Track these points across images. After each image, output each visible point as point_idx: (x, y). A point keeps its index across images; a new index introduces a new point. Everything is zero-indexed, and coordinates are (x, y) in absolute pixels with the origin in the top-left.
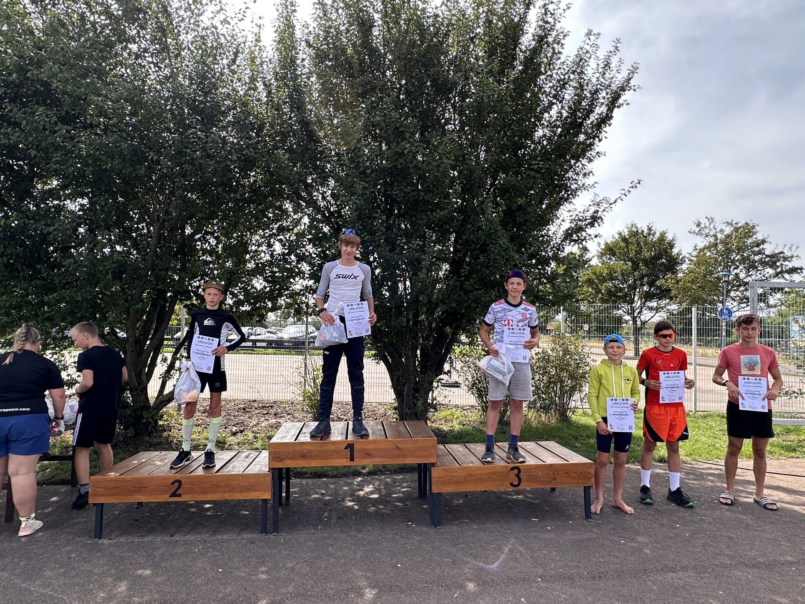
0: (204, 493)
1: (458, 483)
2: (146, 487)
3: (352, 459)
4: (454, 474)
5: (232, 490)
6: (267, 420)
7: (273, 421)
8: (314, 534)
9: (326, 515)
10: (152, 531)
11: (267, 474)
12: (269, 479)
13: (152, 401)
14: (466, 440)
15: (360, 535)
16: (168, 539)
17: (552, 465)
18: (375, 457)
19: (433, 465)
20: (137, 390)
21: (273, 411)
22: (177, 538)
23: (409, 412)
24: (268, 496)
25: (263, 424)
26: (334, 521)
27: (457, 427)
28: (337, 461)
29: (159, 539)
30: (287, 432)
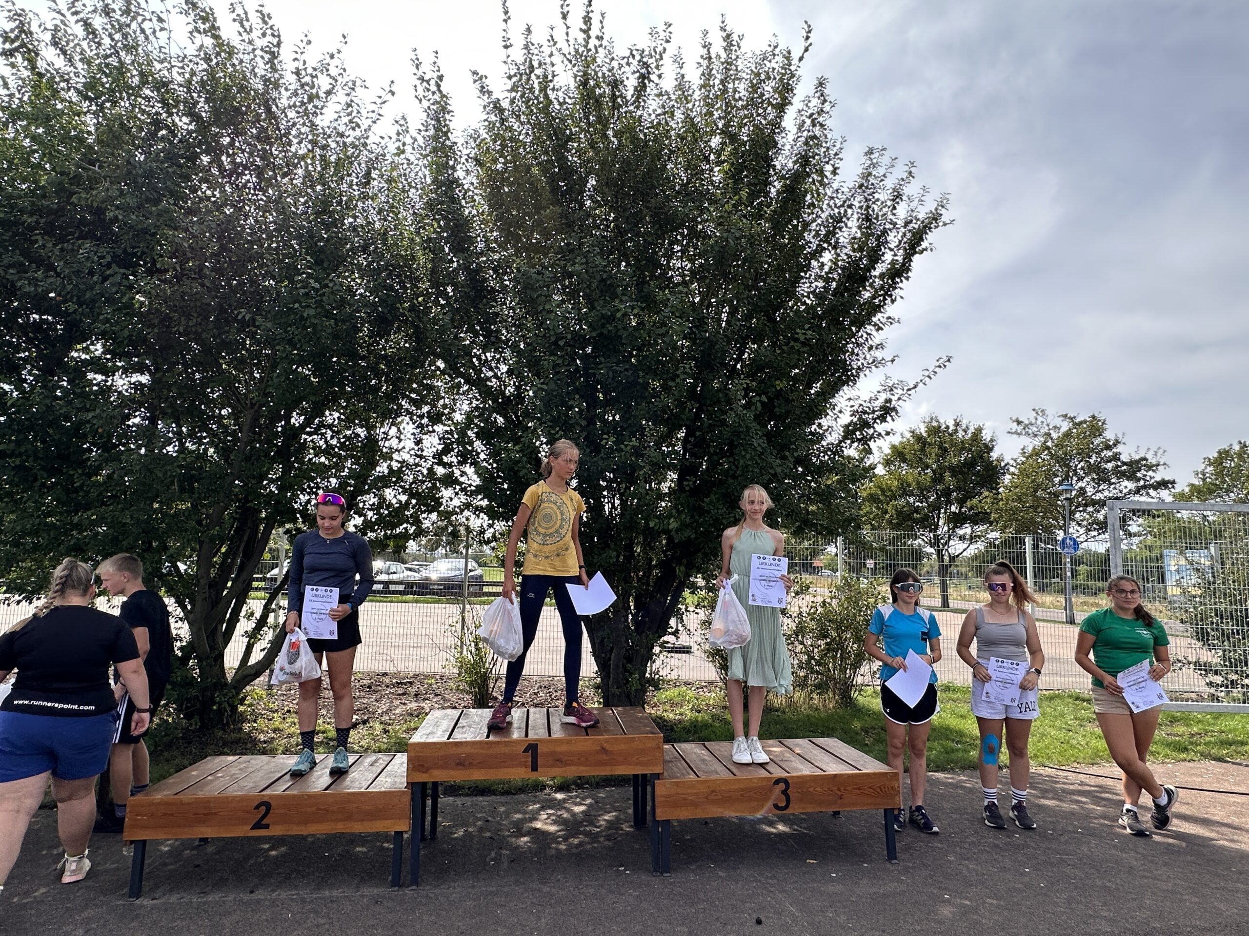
0: (305, 822)
1: (694, 804)
2: (215, 814)
3: (535, 768)
4: (689, 791)
5: (349, 817)
6: (405, 704)
7: (414, 705)
8: (473, 887)
9: (493, 854)
10: (220, 884)
11: (404, 792)
12: (407, 799)
13: (230, 675)
14: (703, 734)
15: (546, 889)
16: (246, 897)
17: (835, 776)
18: (570, 765)
19: (658, 776)
20: (208, 658)
21: (413, 690)
22: (259, 895)
23: (617, 692)
24: (404, 826)
25: (397, 711)
26: (506, 864)
27: (689, 715)
28: (512, 770)
29: (231, 897)
30: (437, 725)
